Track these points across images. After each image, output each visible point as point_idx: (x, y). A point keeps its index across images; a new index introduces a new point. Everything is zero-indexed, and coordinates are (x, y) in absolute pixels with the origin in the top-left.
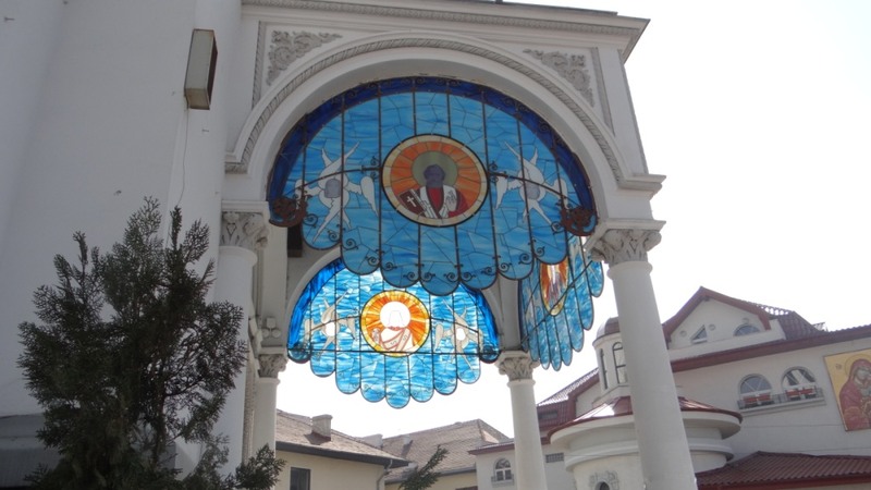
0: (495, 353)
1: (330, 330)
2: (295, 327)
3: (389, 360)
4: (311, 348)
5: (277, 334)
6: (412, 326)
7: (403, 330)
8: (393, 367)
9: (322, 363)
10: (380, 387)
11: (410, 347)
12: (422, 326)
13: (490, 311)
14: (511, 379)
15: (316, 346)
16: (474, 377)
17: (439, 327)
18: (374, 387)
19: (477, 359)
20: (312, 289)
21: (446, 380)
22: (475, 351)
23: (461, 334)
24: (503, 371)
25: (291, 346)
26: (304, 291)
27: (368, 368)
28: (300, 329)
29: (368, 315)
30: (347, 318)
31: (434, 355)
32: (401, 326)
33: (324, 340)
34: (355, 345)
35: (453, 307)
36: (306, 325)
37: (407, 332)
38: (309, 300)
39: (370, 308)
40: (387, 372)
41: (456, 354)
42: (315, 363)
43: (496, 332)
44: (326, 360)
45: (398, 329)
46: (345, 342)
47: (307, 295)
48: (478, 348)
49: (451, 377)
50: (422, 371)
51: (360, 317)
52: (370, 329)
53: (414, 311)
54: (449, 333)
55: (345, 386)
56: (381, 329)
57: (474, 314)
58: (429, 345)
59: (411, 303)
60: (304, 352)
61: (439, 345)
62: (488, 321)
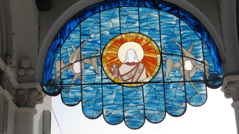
0: (219, 79)
2: (48, 67)
3: (126, 89)
4: (61, 83)
5: (31, 72)
6: (145, 60)
7: (138, 64)
8: (130, 96)
9: (71, 95)
10: (119, 112)
11: (144, 78)
12: (154, 61)
13: (214, 44)
14: (235, 100)
15: (65, 82)
16: (201, 101)
17: (169, 61)
18: (114, 112)
19: (204, 86)
21: (176, 104)
22: (202, 78)
24: (228, 95)
25: (45, 82)
27: (109, 97)
28: (52, 68)
29: (108, 55)
30: (90, 57)
31: (165, 84)
33: (72, 77)
34: (98, 79)
35: (181, 43)
36: (57, 65)
37: (141, 66)
38: (60, 46)
39: (110, 48)
40: (124, 101)
41: (185, 82)
42: (65, 95)
43: (220, 61)
44: (74, 92)
45: (133, 64)
46: (89, 77)
47: (58, 42)
48: (205, 76)
49: (181, 102)
50: (156, 98)
51: (101, 56)
52: (110, 66)
53: (146, 48)
54: (178, 65)
55: (90, 113)
56: (119, 64)
57: (200, 48)
58: (160, 75)
59: (144, 42)
60: (56, 87)
61: (170, 75)
62: (213, 53)
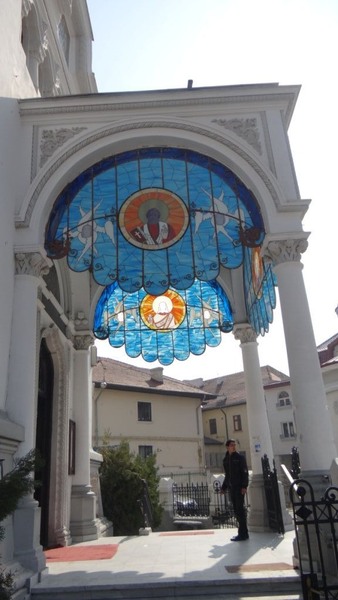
0: (230, 326)
1: (120, 317)
2: (98, 317)
3: (159, 334)
4: (109, 330)
5: (85, 322)
6: (174, 311)
7: (168, 314)
8: (163, 339)
9: (116, 339)
10: (154, 352)
11: (173, 325)
12: (180, 311)
13: (226, 297)
14: (242, 342)
15: (112, 329)
16: (217, 342)
17: (192, 311)
18: (150, 353)
19: (219, 331)
20: (108, 292)
21: (198, 346)
22: (217, 325)
23: (207, 314)
24: (237, 337)
25: (96, 329)
26: (103, 293)
27: (146, 340)
28: (101, 318)
29: (145, 307)
30: (131, 309)
31: (189, 330)
32: (167, 312)
33: (117, 324)
34: (137, 326)
35: (201, 297)
36: (105, 315)
37: (171, 315)
38: (106, 299)
39: (146, 301)
40: (158, 343)
41: (204, 328)
42: (112, 339)
43: (231, 311)
44: (119, 337)
45: (164, 314)
46: (130, 325)
47: (105, 296)
48: (219, 323)
49: (201, 343)
50: (182, 341)
51: (139, 308)
52: (147, 316)
53: (175, 301)
54: (199, 314)
55: (132, 353)
56: (154, 314)
57: (216, 301)
58: (185, 323)
59: (173, 296)
60: (105, 332)
61: (192, 322)
62: (226, 305)
